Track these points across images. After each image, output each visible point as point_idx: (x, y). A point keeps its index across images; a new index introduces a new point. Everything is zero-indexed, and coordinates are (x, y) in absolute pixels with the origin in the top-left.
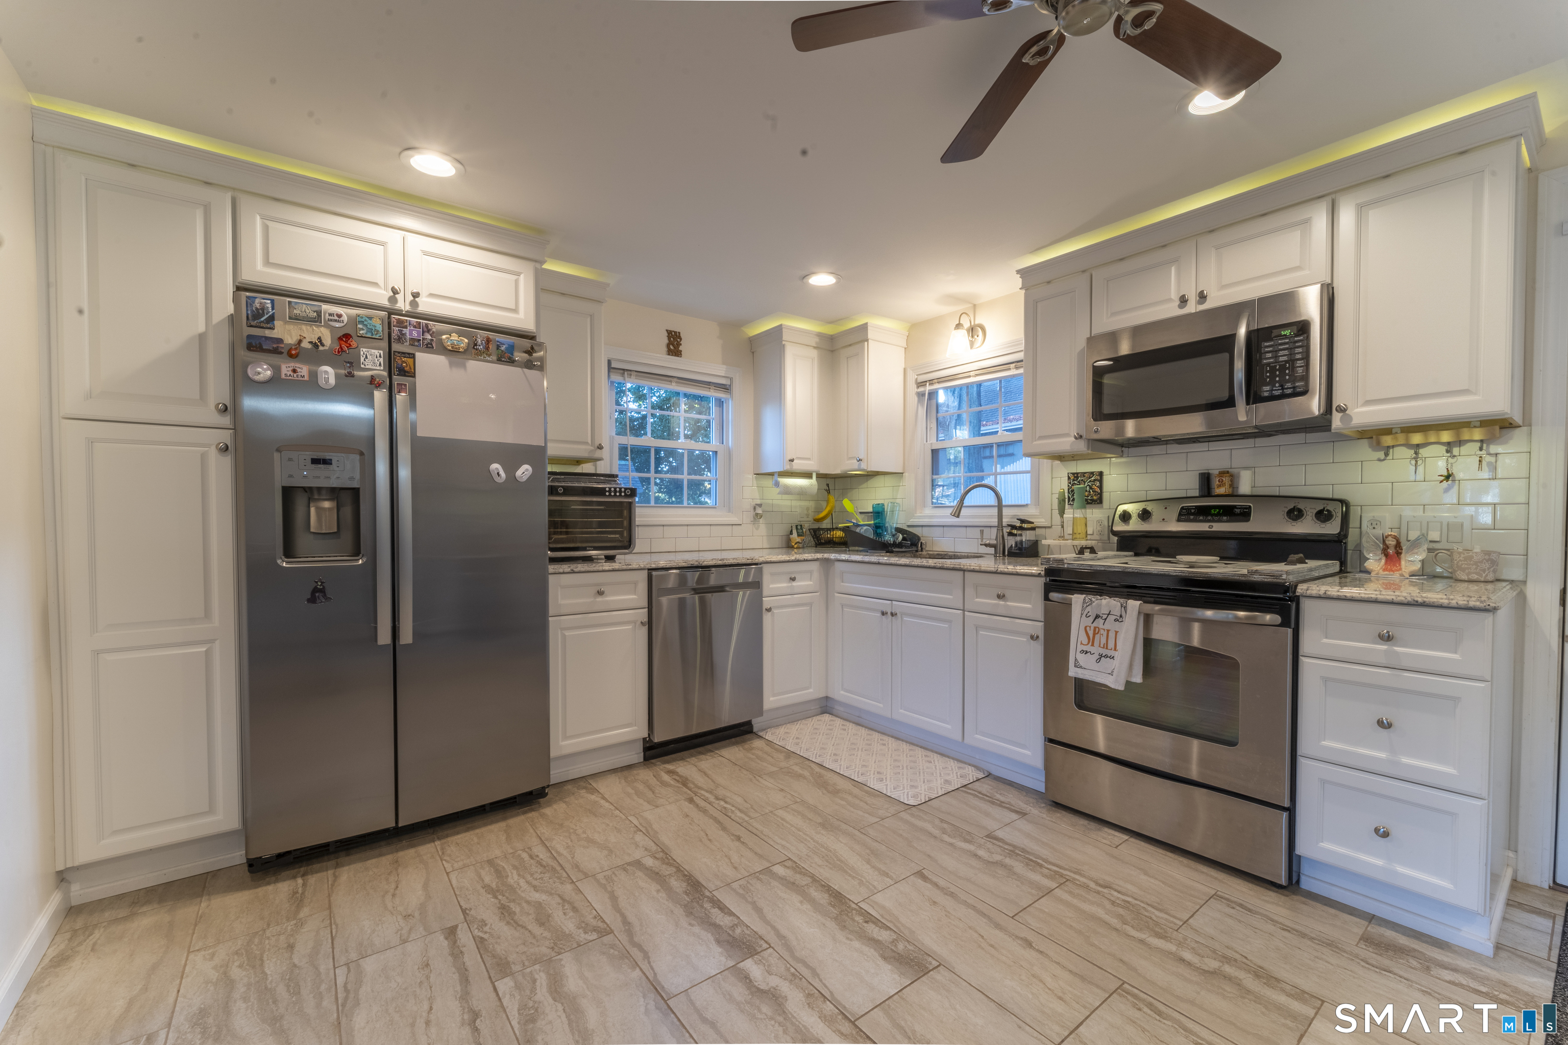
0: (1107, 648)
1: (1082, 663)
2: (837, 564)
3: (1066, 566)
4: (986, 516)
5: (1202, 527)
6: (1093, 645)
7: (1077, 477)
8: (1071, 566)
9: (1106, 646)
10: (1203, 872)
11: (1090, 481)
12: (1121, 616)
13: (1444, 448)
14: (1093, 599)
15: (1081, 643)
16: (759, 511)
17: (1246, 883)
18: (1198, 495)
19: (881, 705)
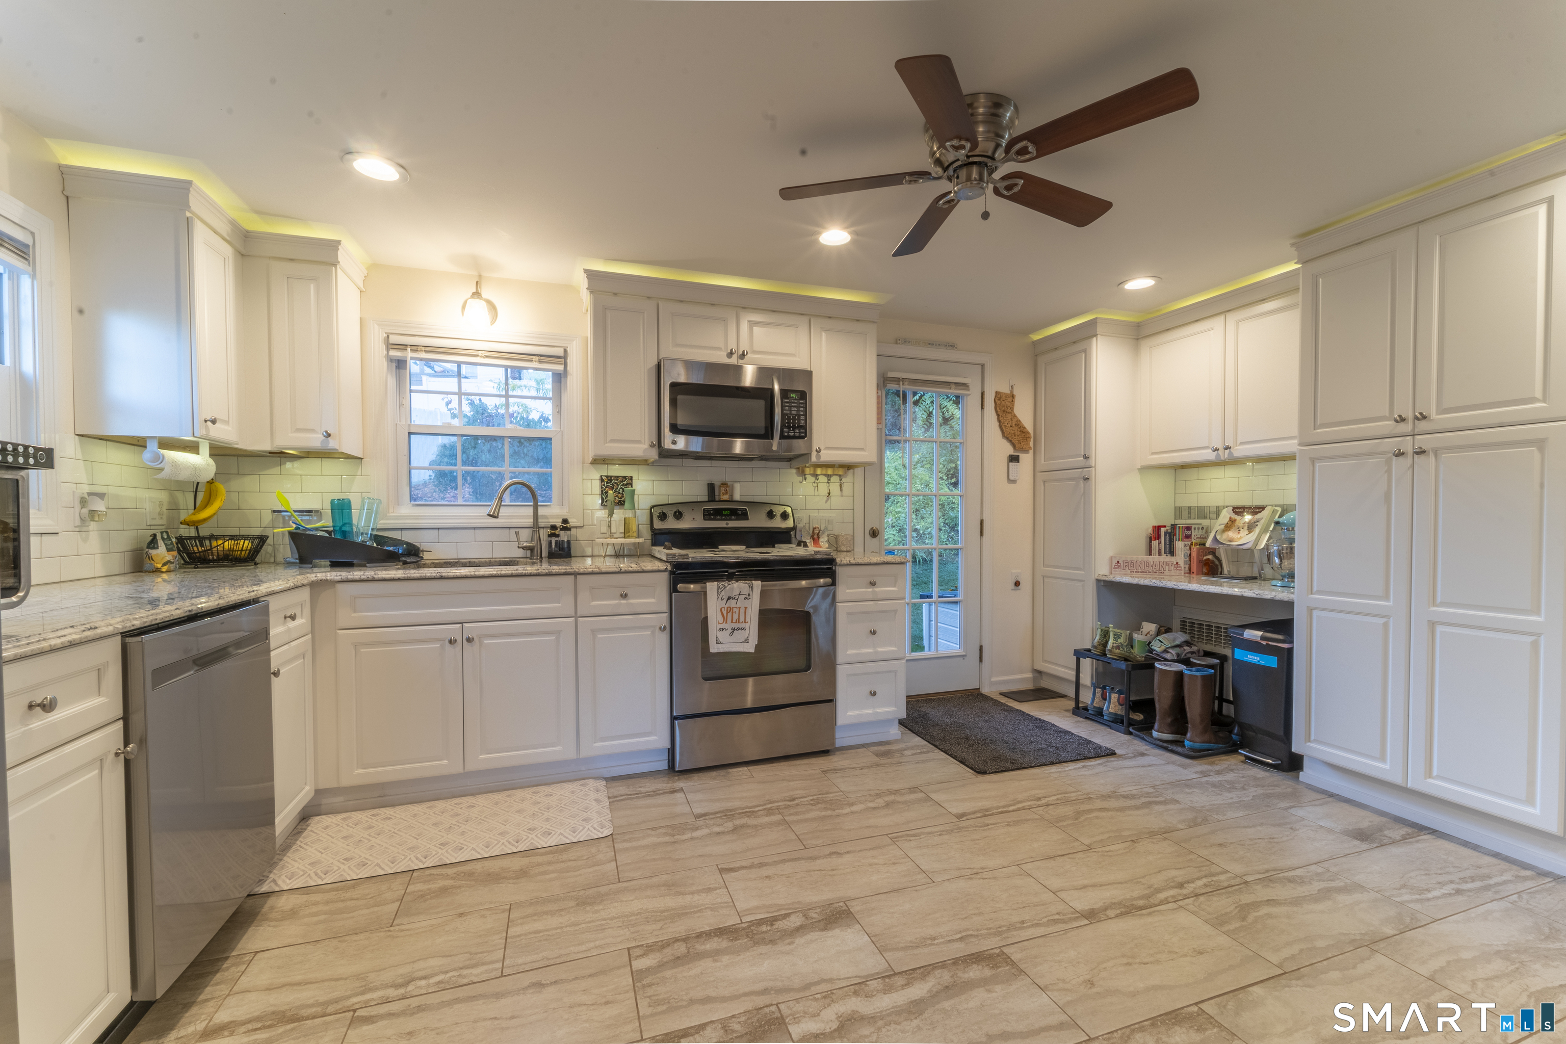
0: (739, 622)
1: (721, 640)
2: (340, 587)
3: (690, 559)
4: (524, 516)
5: (722, 524)
6: (726, 623)
7: (611, 480)
8: (695, 560)
9: (738, 621)
10: (799, 765)
11: (623, 485)
12: (749, 595)
13: (838, 477)
14: (726, 585)
15: (719, 623)
16: (100, 506)
17: (820, 758)
18: (707, 500)
19: (445, 762)
